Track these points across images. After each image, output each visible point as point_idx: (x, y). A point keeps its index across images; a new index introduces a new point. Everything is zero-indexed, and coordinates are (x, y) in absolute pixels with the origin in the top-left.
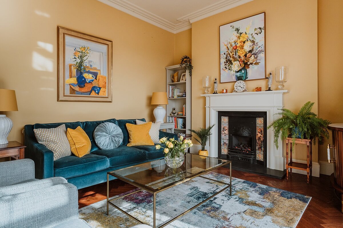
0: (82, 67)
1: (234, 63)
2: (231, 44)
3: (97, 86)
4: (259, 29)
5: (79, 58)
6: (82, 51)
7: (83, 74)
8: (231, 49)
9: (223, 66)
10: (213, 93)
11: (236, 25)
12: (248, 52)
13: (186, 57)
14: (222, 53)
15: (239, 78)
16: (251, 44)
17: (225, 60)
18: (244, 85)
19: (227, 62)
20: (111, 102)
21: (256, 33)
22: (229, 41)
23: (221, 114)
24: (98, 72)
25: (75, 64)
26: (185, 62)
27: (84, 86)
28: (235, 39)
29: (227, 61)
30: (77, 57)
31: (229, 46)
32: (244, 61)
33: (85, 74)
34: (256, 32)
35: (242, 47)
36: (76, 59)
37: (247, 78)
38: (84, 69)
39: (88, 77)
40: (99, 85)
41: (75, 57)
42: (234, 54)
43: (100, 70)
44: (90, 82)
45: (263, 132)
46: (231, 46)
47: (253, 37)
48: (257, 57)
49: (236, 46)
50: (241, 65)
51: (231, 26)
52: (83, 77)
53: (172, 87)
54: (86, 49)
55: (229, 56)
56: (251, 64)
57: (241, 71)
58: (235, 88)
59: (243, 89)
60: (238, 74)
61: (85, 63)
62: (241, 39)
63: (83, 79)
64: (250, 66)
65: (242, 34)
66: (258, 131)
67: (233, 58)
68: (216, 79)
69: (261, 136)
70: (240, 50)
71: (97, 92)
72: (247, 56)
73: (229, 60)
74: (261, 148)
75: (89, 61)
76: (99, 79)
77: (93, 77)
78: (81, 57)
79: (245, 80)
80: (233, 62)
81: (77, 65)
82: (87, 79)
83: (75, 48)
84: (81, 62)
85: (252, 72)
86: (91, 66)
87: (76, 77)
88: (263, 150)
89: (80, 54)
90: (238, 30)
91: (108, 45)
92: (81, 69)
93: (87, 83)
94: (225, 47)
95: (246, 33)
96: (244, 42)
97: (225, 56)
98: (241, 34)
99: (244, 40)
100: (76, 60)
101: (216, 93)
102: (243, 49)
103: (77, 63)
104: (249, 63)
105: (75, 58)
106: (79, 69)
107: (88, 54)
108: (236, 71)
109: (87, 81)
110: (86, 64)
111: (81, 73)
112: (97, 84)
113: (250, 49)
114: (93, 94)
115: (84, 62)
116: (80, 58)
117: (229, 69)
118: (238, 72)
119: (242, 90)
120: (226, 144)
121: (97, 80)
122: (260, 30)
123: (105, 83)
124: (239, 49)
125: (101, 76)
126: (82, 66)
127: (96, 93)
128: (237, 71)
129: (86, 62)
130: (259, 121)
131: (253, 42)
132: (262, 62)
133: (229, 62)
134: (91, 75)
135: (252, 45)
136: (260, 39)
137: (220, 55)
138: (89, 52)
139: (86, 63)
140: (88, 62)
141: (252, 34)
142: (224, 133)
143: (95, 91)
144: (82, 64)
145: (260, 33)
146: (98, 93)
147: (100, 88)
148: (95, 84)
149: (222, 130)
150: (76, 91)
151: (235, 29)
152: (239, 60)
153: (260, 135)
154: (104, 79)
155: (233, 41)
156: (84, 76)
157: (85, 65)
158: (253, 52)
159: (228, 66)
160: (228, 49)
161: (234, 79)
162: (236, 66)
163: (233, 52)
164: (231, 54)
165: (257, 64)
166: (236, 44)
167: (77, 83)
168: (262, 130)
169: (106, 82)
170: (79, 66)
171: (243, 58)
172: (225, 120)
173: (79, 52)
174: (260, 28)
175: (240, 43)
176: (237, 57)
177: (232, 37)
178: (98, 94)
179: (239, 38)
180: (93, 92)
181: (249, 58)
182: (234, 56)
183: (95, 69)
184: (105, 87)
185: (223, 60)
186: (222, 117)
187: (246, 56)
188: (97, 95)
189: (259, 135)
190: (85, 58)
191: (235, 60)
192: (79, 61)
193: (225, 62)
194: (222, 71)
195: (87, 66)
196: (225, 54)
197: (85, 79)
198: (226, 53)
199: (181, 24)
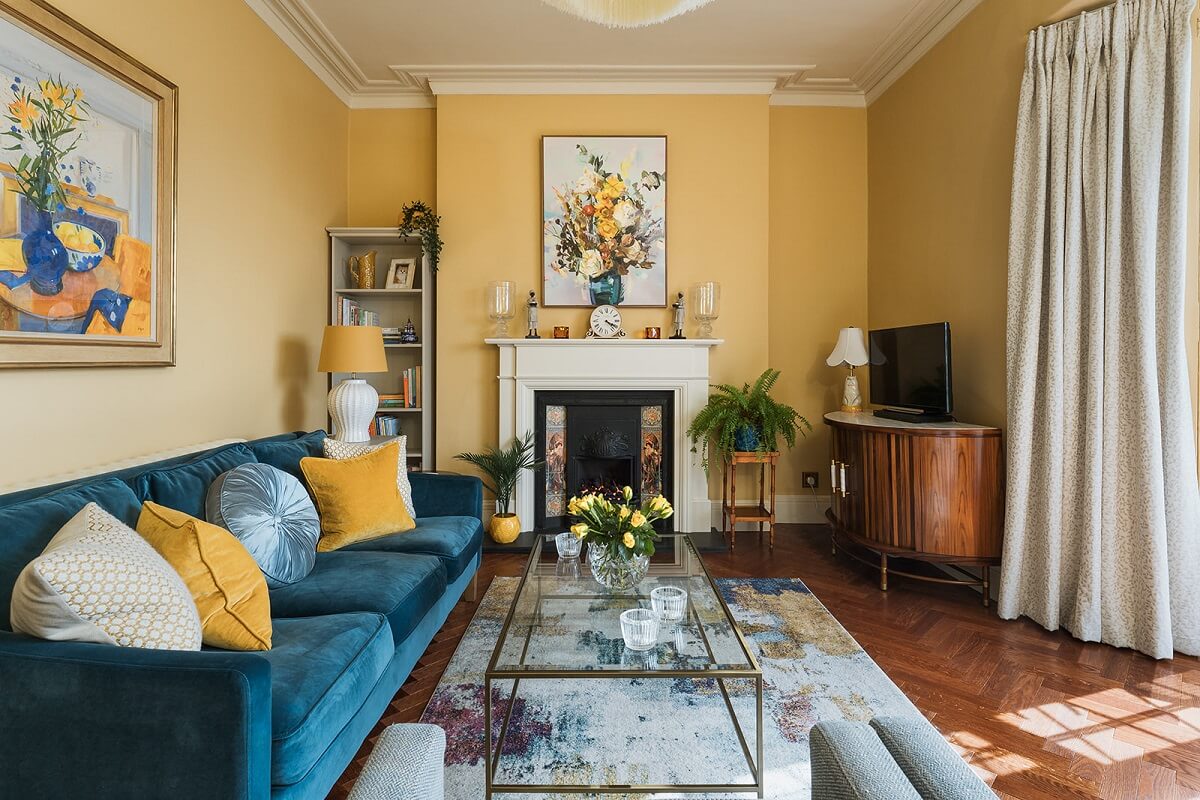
0: (51, 188)
1: (586, 254)
2: (577, 198)
3: (114, 287)
4: (653, 177)
5: (34, 138)
6: (48, 102)
7: (54, 226)
8: (577, 212)
9: (551, 256)
10: (527, 337)
11: (595, 146)
12: (624, 231)
13: (420, 207)
14: (549, 219)
15: (599, 299)
16: (633, 210)
17: (559, 242)
18: (616, 318)
19: (565, 248)
20: (171, 365)
21: (646, 185)
22: (570, 187)
23: (544, 399)
24: (121, 221)
25: (17, 167)
26: (416, 221)
27: (60, 286)
28: (591, 186)
29: (564, 243)
30: (24, 128)
31: (572, 201)
32: (613, 253)
33: (63, 224)
34: (645, 181)
35: (609, 214)
36: (20, 138)
37: (623, 299)
38: (61, 194)
39: (77, 239)
40: (121, 284)
41: (13, 128)
42: (585, 229)
43: (125, 212)
44: (83, 270)
45: (660, 441)
46: (578, 202)
47: (637, 192)
48: (648, 248)
49: (592, 206)
50: (604, 262)
51: (578, 146)
52: (54, 240)
53: (351, 304)
54: (69, 95)
55: (571, 231)
56: (633, 263)
57: (606, 278)
58: (593, 324)
59: (616, 330)
60: (598, 287)
61: (64, 167)
62: (607, 191)
63: (55, 252)
64: (630, 268)
65: (610, 177)
66: (645, 439)
67: (584, 237)
68: (532, 294)
69: (653, 454)
70: (602, 221)
71: (113, 317)
72: (623, 239)
73: (571, 242)
74: (654, 483)
75: (82, 162)
76: (122, 256)
77: (99, 245)
78: (43, 132)
79: (616, 305)
80: (582, 249)
81: (24, 174)
82: (70, 253)
83: (17, 80)
84: (47, 159)
85: (637, 285)
86: (89, 190)
87: (19, 237)
88: (660, 489)
89: (38, 116)
90: (597, 162)
91: (158, 98)
92: (44, 198)
93: (72, 271)
94: (560, 203)
95: (619, 176)
96: (615, 201)
97: (559, 229)
98: (606, 175)
99: (616, 195)
100: (19, 147)
101: (533, 337)
102: (611, 217)
103: (26, 160)
104: (626, 260)
105: (14, 132)
106: (35, 194)
107: (76, 124)
108: (590, 277)
109: (71, 260)
110: (64, 171)
111: (47, 222)
112: (115, 278)
113: (630, 224)
114: (99, 329)
115: (59, 162)
116: (39, 137)
117: (572, 270)
118: (595, 280)
119: (611, 333)
120: (560, 487)
121: (113, 258)
122: (656, 180)
123: (145, 275)
124: (601, 218)
125: (130, 242)
126: (47, 180)
127: (111, 323)
128: (594, 276)
129: (66, 160)
130: (651, 416)
131: (638, 205)
132: (660, 264)
133: (571, 249)
134: (88, 235)
135: (636, 214)
136: (654, 201)
137: (542, 222)
138: (80, 114)
139: (68, 167)
140: (76, 165)
141: (635, 185)
142: (554, 454)
143: (107, 315)
144: (48, 168)
145: (656, 187)
146: (118, 325)
147: (127, 301)
148: (107, 278)
149: (547, 448)
150: (21, 312)
151: (589, 159)
152: (601, 248)
153: (652, 450)
154: (141, 259)
155: (583, 190)
156: (58, 233)
157: (62, 180)
158: (637, 234)
159: (569, 260)
160: (570, 211)
161: (586, 300)
162: (592, 263)
163: (584, 221)
164: (577, 228)
165: (647, 265)
166: (594, 201)
167: (24, 267)
168: (659, 437)
169: (149, 274)
170: (37, 180)
171: (611, 244)
172: (556, 415)
173: (36, 103)
174: (656, 174)
175: (604, 202)
176: (594, 236)
177: (581, 178)
178: (119, 330)
179: (601, 185)
180: (98, 318)
181: (628, 246)
182: (587, 233)
183: (108, 204)
184: (144, 295)
185: (552, 241)
186: (548, 407)
187: (618, 238)
188: (114, 336)
189: (650, 450)
190: (62, 143)
191: (590, 246)
192: (33, 150)
193: (559, 248)
194: (549, 273)
195: (73, 183)
196: (558, 222)
197: (63, 253)
198: (563, 221)
199: (395, 85)
